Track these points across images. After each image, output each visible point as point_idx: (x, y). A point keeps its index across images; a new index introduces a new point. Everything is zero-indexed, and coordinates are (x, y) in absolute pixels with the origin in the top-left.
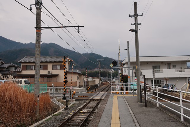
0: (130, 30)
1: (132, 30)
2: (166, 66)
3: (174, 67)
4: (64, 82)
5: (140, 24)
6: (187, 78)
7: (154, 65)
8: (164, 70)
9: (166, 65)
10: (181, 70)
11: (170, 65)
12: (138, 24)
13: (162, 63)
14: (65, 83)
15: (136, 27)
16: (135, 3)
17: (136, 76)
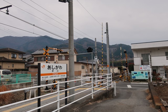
17: (142, 64)
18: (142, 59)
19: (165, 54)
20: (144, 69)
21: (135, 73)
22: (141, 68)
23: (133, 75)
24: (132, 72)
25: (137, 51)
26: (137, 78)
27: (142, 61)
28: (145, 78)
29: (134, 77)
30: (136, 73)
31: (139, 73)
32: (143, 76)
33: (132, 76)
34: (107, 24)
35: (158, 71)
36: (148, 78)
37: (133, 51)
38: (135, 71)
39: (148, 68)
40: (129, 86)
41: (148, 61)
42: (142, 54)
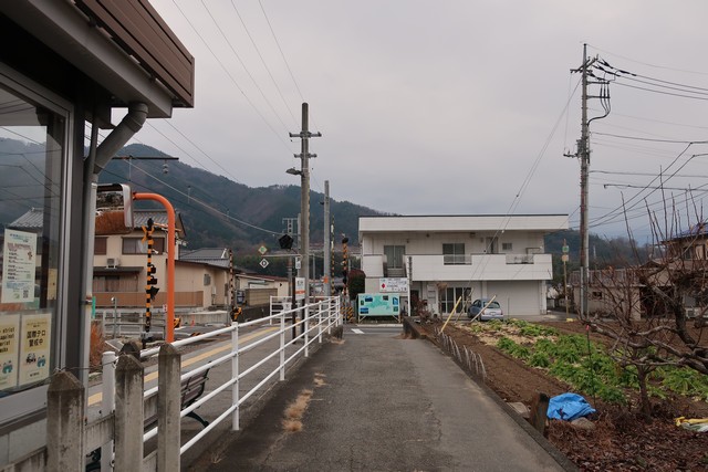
0: (288, 171)
1: (293, 172)
2: (485, 246)
3: (506, 247)
4: (148, 292)
5: (315, 156)
6: (544, 283)
7: (446, 242)
8: (475, 258)
9: (482, 241)
10: (526, 258)
11: (493, 241)
12: (309, 156)
13: (472, 234)
14: (149, 296)
15: (304, 164)
17: (386, 276)
18: (386, 261)
19: (441, 250)
20: (389, 289)
21: (367, 300)
22: (383, 286)
23: (362, 304)
24: (361, 297)
25: (374, 236)
26: (372, 312)
27: (385, 267)
28: (391, 312)
29: (366, 310)
30: (370, 300)
31: (377, 298)
32: (388, 308)
33: (360, 306)
35: (424, 296)
36: (398, 313)
37: (360, 236)
38: (367, 294)
39: (402, 286)
40: (357, 331)
41: (401, 265)
42: (385, 247)
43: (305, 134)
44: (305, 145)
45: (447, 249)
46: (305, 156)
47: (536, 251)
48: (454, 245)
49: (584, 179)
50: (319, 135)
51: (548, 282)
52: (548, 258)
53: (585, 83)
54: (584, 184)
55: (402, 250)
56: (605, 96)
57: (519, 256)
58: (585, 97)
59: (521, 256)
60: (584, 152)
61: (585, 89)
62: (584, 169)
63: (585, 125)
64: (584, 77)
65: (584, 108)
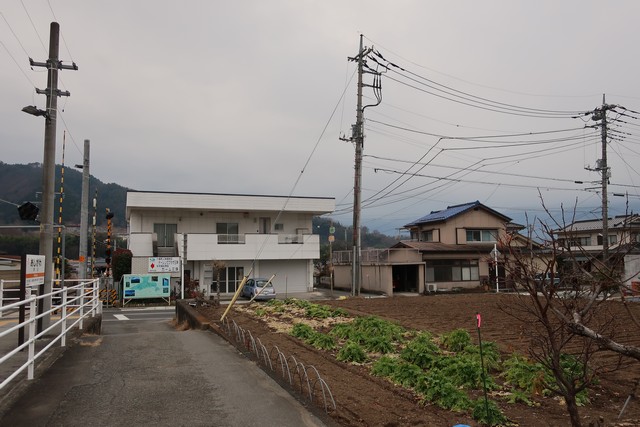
0: (25, 110)
1: (32, 110)
2: (257, 226)
3: (278, 227)
5: (68, 94)
6: (312, 262)
7: (220, 221)
8: (249, 238)
9: (255, 221)
10: (296, 238)
11: (266, 221)
12: (59, 93)
13: (246, 214)
15: (51, 102)
16: (55, 27)
17: (156, 255)
18: (156, 239)
19: (214, 229)
20: (160, 270)
21: (133, 281)
22: (153, 266)
23: (128, 285)
24: (127, 278)
25: (142, 213)
26: (139, 294)
27: (155, 246)
28: (160, 294)
29: (132, 293)
30: (137, 281)
31: (146, 279)
32: (157, 289)
33: (125, 289)
34: (87, 143)
35: (195, 275)
36: (168, 295)
37: (127, 212)
38: (134, 275)
39: (172, 266)
40: (121, 317)
41: (173, 244)
42: (155, 225)
43: (53, 64)
44: (52, 79)
45: (221, 229)
46: (52, 92)
47: (305, 231)
48: (228, 224)
49: (358, 162)
50: (75, 67)
51: (315, 261)
52: (316, 238)
53: (361, 72)
54: (358, 167)
55: (174, 228)
56: (377, 86)
57: (290, 236)
58: (361, 85)
59: (291, 236)
60: (358, 137)
61: (360, 77)
62: (358, 152)
63: (360, 111)
64: (360, 66)
65: (360, 95)
